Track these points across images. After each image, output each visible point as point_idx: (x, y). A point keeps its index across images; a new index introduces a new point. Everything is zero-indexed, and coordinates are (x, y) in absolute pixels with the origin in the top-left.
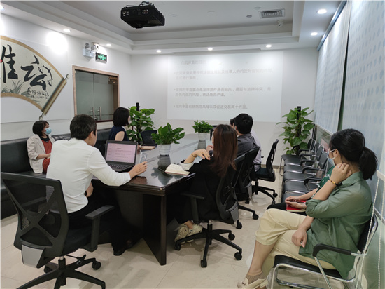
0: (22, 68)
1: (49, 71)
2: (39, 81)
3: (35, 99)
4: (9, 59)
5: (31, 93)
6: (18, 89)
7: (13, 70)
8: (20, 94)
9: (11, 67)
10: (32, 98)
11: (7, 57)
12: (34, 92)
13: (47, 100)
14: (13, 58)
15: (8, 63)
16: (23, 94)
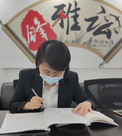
0: (86, 20)
1: (117, 19)
2: (103, 30)
3: (96, 48)
4: (74, 14)
5: (93, 43)
6: (80, 39)
7: (77, 23)
8: (81, 43)
9: (75, 20)
10: (94, 47)
11: (72, 12)
12: (96, 41)
13: (110, 49)
14: (78, 12)
15: (72, 17)
16: (85, 43)
